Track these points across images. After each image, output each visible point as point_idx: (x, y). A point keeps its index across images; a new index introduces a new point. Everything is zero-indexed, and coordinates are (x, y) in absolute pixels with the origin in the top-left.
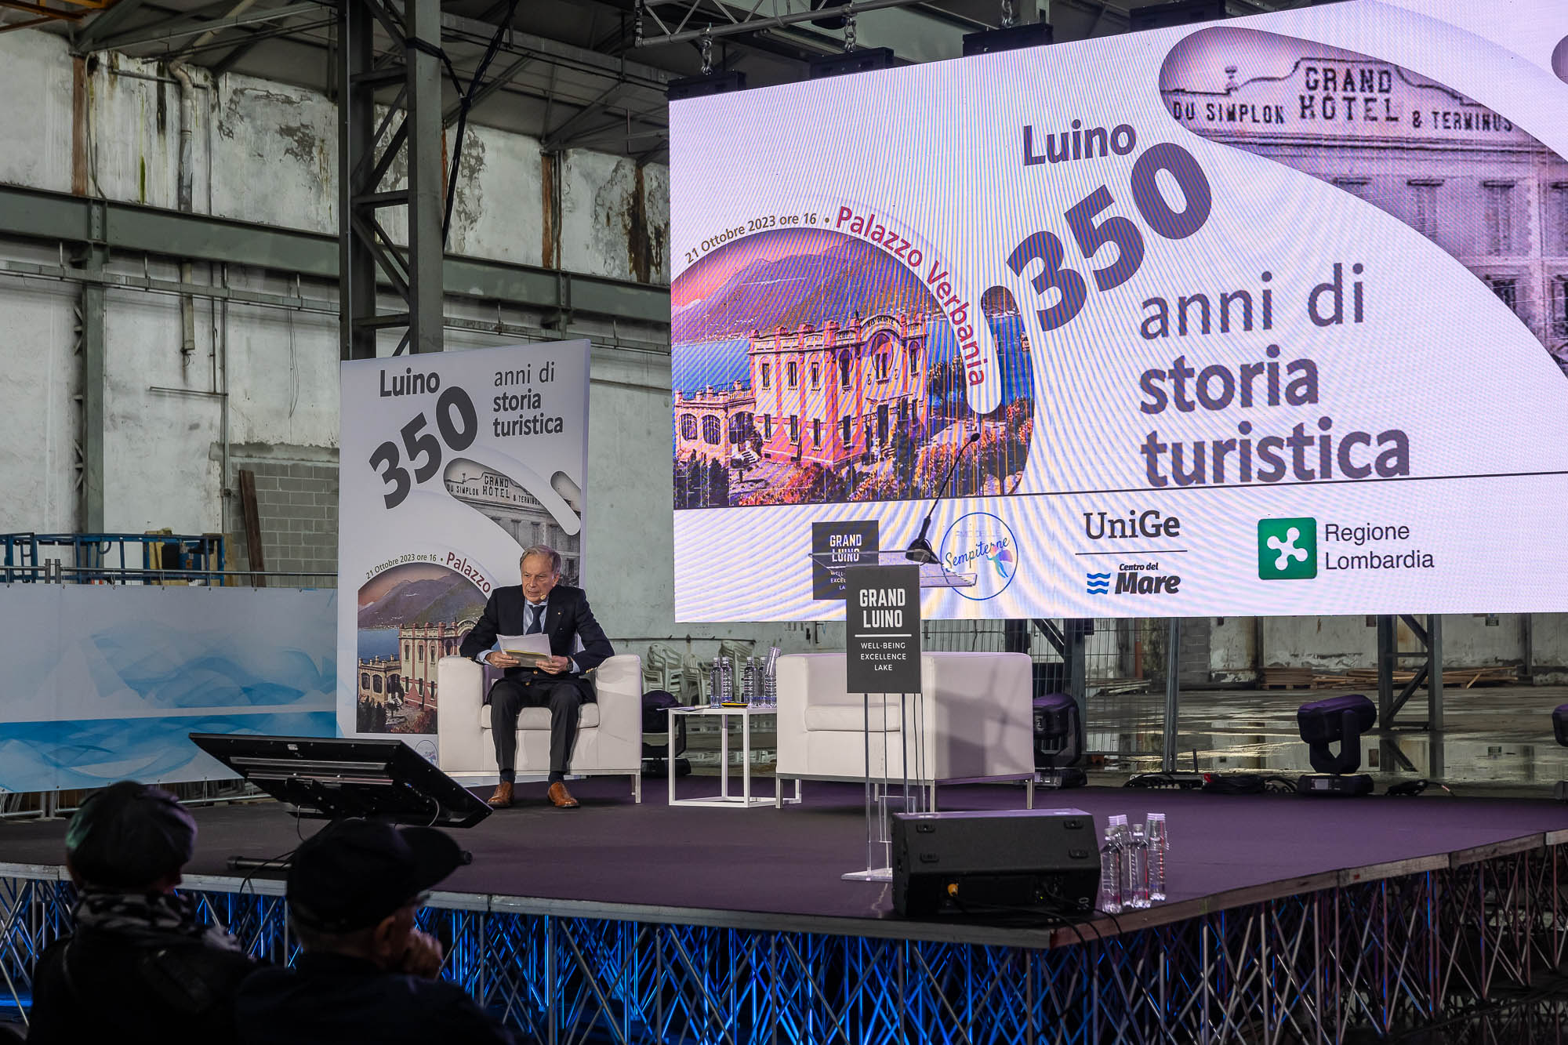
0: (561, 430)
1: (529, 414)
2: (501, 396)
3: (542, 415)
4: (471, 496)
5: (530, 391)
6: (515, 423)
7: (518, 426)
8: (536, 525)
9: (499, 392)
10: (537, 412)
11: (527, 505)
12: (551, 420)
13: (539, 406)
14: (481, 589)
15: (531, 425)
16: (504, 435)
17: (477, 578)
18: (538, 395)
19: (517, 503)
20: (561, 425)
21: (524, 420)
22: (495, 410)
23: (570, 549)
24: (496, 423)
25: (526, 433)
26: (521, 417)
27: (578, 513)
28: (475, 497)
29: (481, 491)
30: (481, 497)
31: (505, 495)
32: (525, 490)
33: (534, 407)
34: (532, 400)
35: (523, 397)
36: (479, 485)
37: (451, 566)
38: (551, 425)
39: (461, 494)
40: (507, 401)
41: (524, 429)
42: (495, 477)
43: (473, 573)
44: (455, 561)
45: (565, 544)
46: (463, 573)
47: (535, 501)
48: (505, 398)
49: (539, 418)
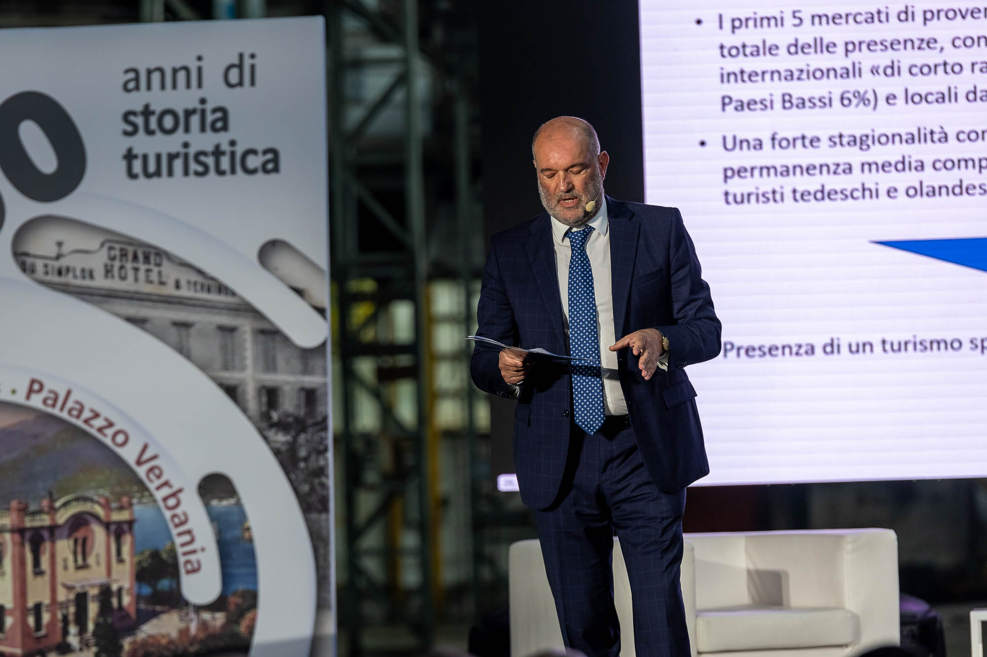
0: (276, 169)
1: (202, 141)
2: (139, 108)
3: (233, 143)
4: (79, 282)
5: (203, 101)
6: (172, 157)
7: (178, 164)
8: (228, 330)
9: (136, 101)
10: (223, 139)
11: (204, 296)
12: (254, 152)
13: (225, 128)
14: (108, 441)
15: (210, 161)
16: (148, 175)
17: (98, 423)
18: (223, 110)
19: (185, 292)
20: (276, 160)
21: (192, 151)
22: (126, 133)
23: (306, 371)
24: (129, 156)
25: (197, 174)
26: (186, 145)
27: (321, 311)
28: (87, 282)
29: (99, 272)
30: (100, 282)
31: (154, 276)
32: (200, 272)
33: (215, 130)
34: (210, 118)
35: (189, 113)
36: (98, 262)
37: (36, 401)
38: (253, 162)
39: (56, 279)
40: (153, 121)
41: (194, 166)
42: (130, 250)
43: (86, 414)
44: (44, 394)
45: (296, 364)
46: (64, 415)
47: (222, 289)
48: (147, 112)
49: (225, 147)
